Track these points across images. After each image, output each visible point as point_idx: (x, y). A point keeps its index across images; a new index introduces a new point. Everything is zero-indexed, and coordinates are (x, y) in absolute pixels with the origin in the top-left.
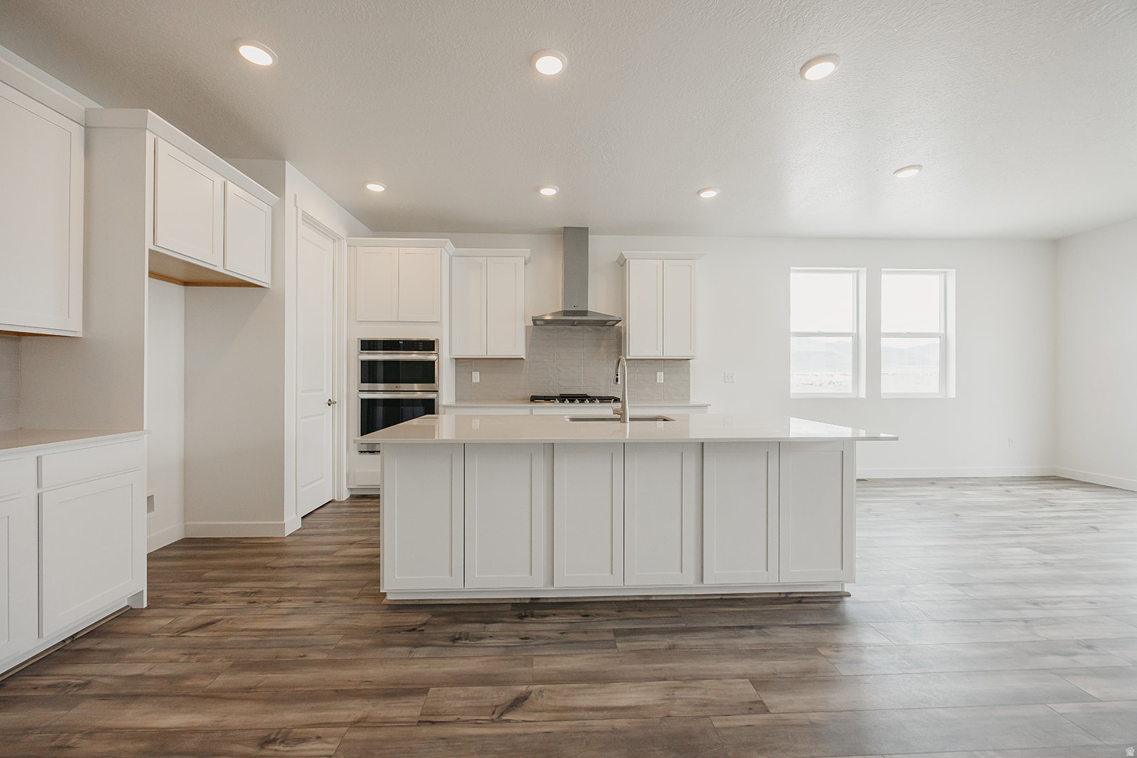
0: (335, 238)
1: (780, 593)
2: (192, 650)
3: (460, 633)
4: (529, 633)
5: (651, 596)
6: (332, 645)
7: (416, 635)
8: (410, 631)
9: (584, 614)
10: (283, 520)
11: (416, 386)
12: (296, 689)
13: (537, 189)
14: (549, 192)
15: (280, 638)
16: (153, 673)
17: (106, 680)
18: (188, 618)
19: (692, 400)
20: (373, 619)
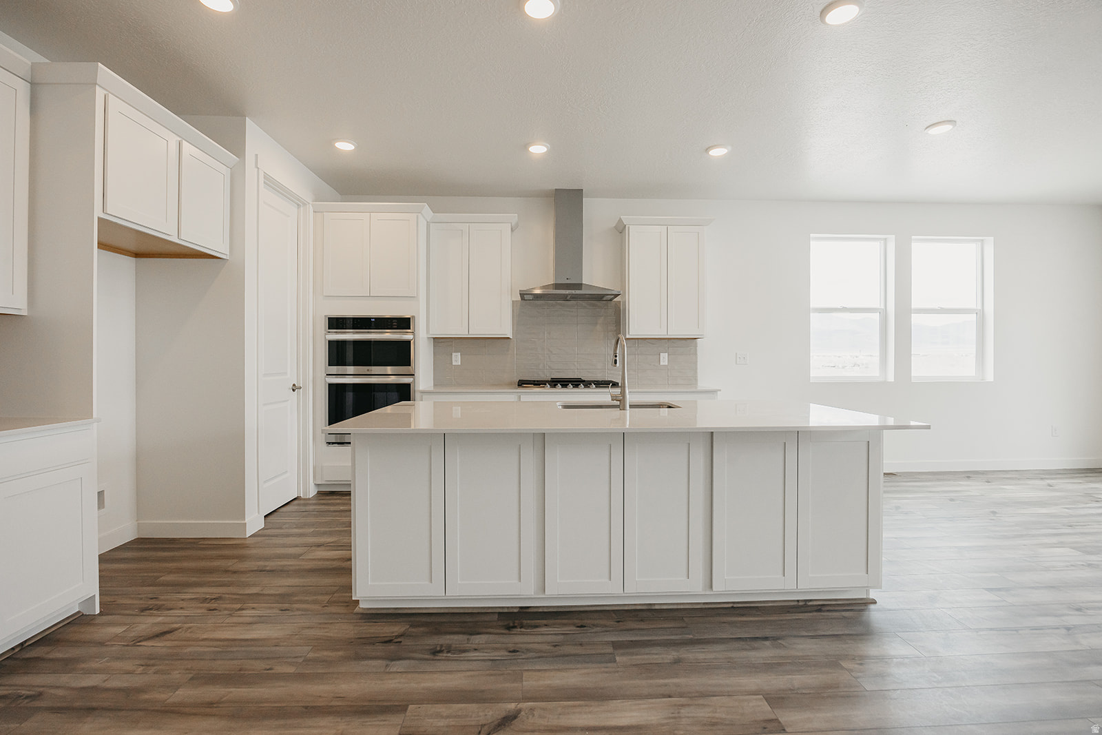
0: (300, 204)
1: (798, 601)
2: (150, 661)
3: (442, 646)
4: (518, 645)
5: (654, 604)
6: (301, 657)
7: (392, 647)
8: (386, 642)
9: (579, 625)
10: (245, 520)
11: (389, 369)
12: (261, 705)
13: (526, 147)
14: (538, 149)
15: (243, 649)
16: (109, 685)
17: (60, 692)
18: (143, 626)
19: (700, 384)
20: (345, 630)
